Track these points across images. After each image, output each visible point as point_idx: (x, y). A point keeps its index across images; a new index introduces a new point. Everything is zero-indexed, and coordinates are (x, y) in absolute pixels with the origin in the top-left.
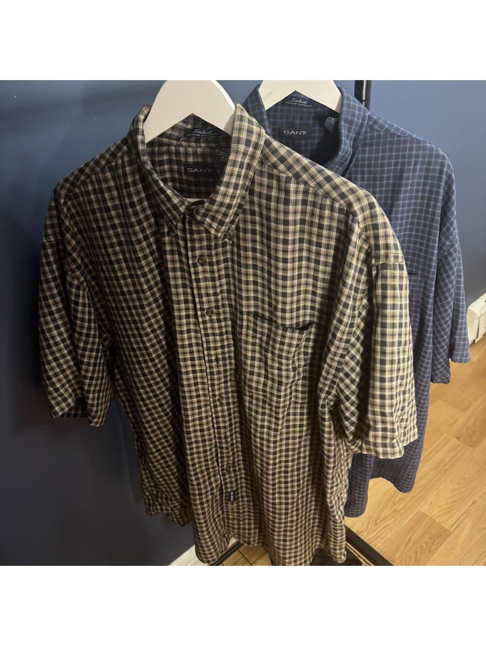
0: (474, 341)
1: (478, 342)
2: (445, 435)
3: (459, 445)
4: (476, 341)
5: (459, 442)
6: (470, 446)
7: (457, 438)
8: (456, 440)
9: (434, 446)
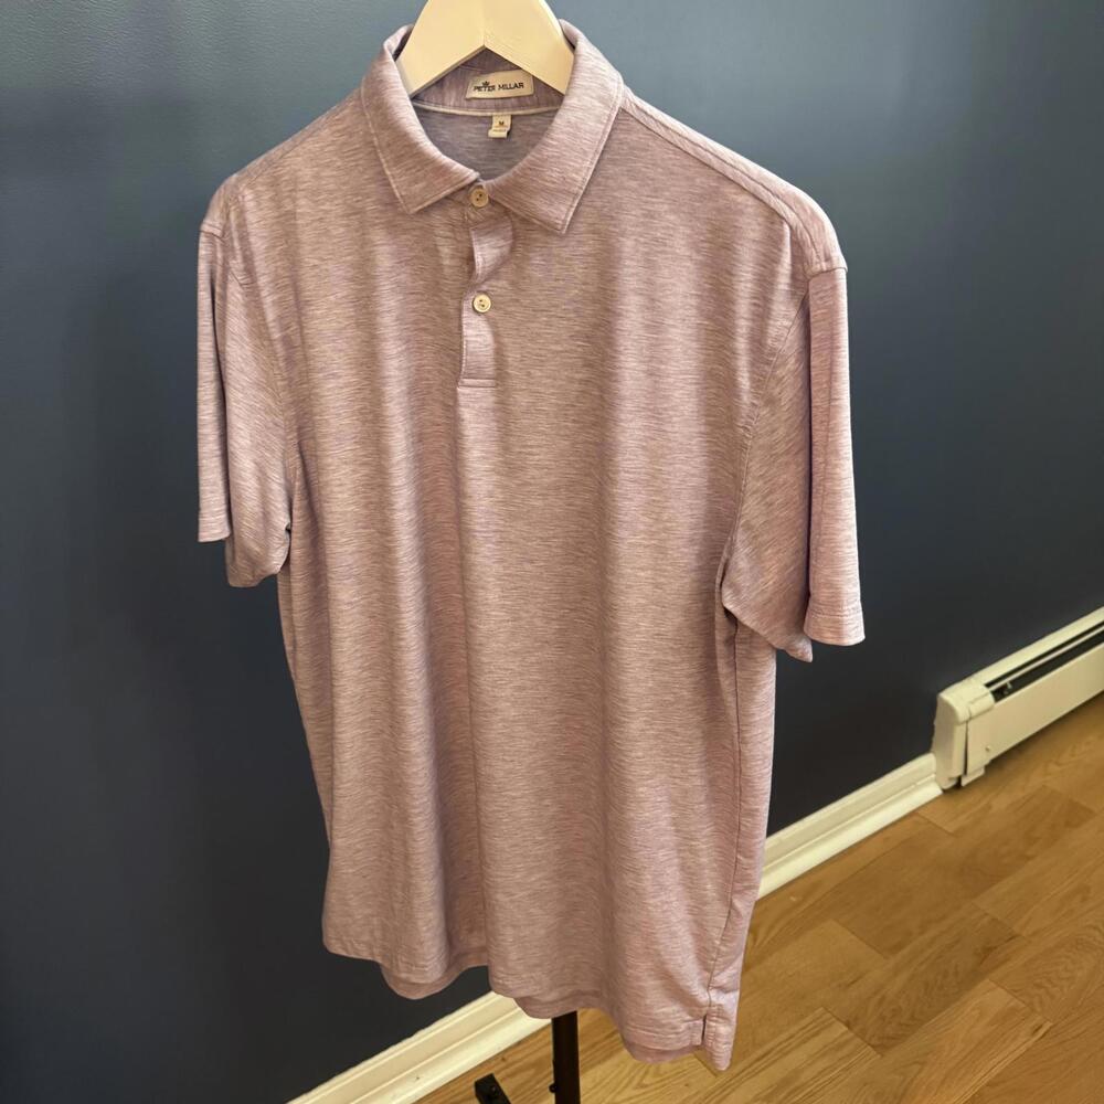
0: (959, 779)
1: (969, 785)
2: (821, 1009)
3: (847, 1042)
4: (965, 782)
5: (852, 1034)
6: (873, 1046)
7: (848, 1024)
8: (845, 1029)
9: (784, 1036)
